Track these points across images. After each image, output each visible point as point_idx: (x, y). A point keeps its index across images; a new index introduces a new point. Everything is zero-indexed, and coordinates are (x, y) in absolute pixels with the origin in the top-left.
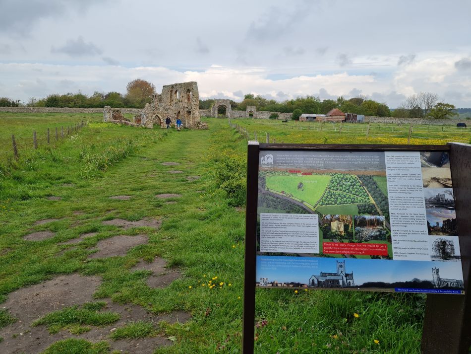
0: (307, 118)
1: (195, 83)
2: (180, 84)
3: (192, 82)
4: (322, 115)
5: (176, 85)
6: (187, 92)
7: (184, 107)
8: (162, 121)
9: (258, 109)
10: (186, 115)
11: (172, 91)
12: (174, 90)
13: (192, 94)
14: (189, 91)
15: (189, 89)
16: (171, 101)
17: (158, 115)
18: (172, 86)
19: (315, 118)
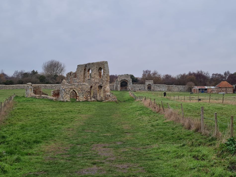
0: (199, 89)
1: (106, 62)
2: (92, 64)
3: (103, 62)
4: (212, 87)
5: (89, 64)
6: (99, 70)
7: (96, 83)
8: (78, 95)
9: (155, 83)
10: (98, 89)
11: (85, 69)
12: (87, 69)
13: (103, 72)
14: (100, 69)
15: (100, 67)
16: (85, 77)
17: (74, 90)
18: (86, 65)
19: (206, 89)
